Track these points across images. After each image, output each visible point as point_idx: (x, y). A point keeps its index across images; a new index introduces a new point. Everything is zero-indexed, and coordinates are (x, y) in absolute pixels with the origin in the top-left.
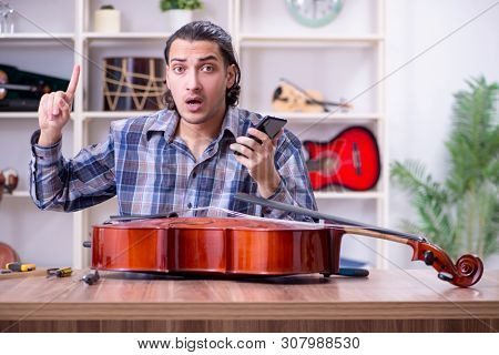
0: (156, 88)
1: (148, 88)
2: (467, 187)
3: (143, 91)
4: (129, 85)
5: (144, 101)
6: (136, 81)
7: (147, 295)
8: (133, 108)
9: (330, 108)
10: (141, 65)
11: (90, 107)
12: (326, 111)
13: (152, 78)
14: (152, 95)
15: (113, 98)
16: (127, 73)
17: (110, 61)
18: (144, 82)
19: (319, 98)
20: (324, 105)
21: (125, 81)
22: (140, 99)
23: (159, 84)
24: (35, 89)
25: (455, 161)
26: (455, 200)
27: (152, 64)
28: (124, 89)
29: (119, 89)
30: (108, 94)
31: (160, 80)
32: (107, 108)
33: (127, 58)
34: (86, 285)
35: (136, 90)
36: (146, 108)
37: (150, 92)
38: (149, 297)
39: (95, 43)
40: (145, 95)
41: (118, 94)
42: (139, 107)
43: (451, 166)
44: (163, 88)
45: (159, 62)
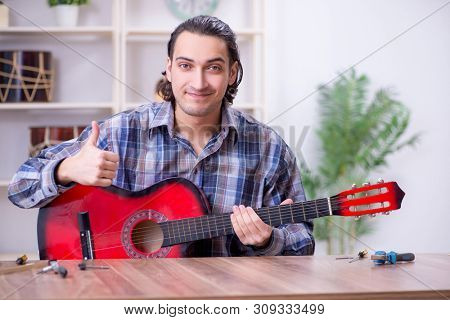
0: (44, 81)
1: (38, 80)
2: (339, 172)
3: (33, 83)
4: (19, 77)
5: (34, 93)
6: (25, 74)
8: (24, 99)
10: (30, 58)
13: (41, 70)
14: (41, 87)
15: (4, 90)
16: (17, 65)
17: (1, 54)
18: (34, 75)
21: (15, 73)
22: (30, 91)
23: (47, 77)
25: (325, 149)
26: (328, 185)
27: (41, 57)
28: (14, 82)
29: (10, 81)
31: (48, 72)
33: (17, 51)
35: (26, 83)
36: (36, 100)
37: (40, 84)
40: (36, 87)
41: (9, 86)
42: (30, 98)
43: (322, 154)
44: (52, 80)
45: (47, 55)
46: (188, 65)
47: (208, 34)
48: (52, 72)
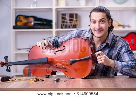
0: (76, 22)
1: (73, 22)
4: (68, 21)
5: (72, 26)
6: (70, 20)
7: (74, 85)
8: (69, 28)
9: (125, 27)
10: (71, 16)
11: (57, 27)
12: (124, 28)
13: (74, 19)
14: (75, 24)
15: (64, 25)
16: (68, 18)
17: (63, 14)
18: (72, 20)
19: (122, 24)
20: (123, 26)
21: (67, 20)
22: (71, 25)
23: (77, 21)
24: (42, 23)
27: (74, 15)
28: (67, 22)
29: (65, 22)
30: (63, 24)
31: (77, 20)
32: (62, 28)
33: (67, 14)
34: (56, 82)
35: (70, 23)
37: (74, 23)
38: (75, 86)
39: (58, 10)
40: (73, 24)
41: (65, 24)
42: (71, 27)
44: (78, 22)
45: (76, 15)
46: (94, 22)
47: (99, 12)
48: (78, 19)
